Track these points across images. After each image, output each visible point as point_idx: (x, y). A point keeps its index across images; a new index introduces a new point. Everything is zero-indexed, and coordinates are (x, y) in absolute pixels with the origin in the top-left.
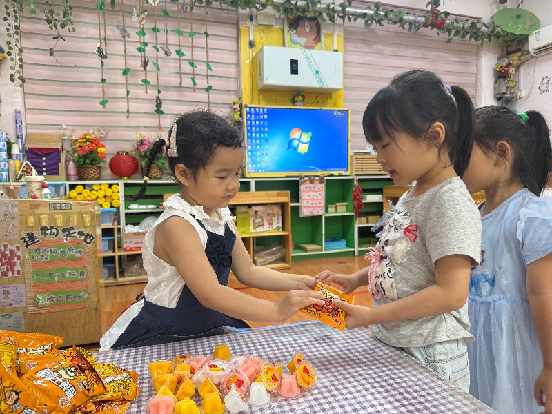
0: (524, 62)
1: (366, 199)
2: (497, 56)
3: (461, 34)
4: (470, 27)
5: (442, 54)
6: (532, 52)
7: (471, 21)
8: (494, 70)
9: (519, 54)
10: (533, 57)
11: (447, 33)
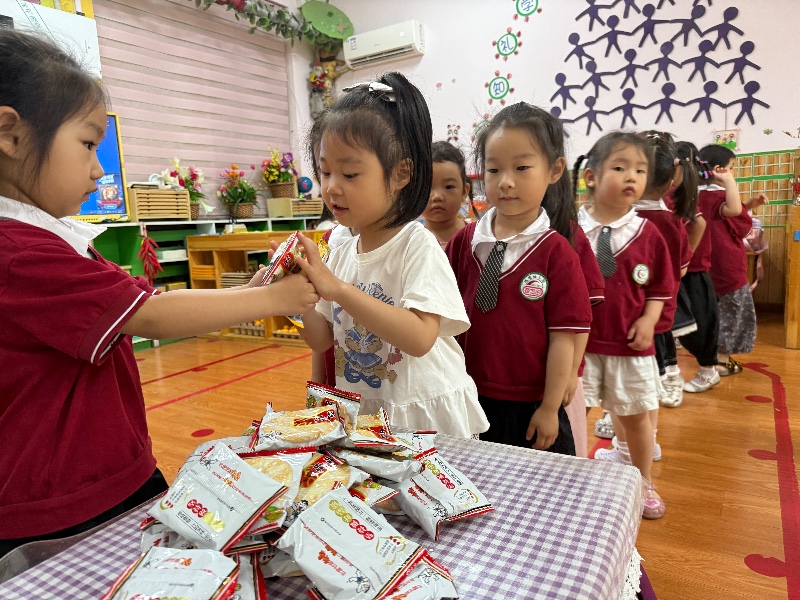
0: (339, 75)
1: (162, 258)
2: (309, 62)
3: (267, 24)
4: (278, 16)
5: (242, 48)
6: (349, 63)
7: (276, 9)
8: (308, 80)
9: (334, 63)
10: (350, 69)
11: (248, 19)
